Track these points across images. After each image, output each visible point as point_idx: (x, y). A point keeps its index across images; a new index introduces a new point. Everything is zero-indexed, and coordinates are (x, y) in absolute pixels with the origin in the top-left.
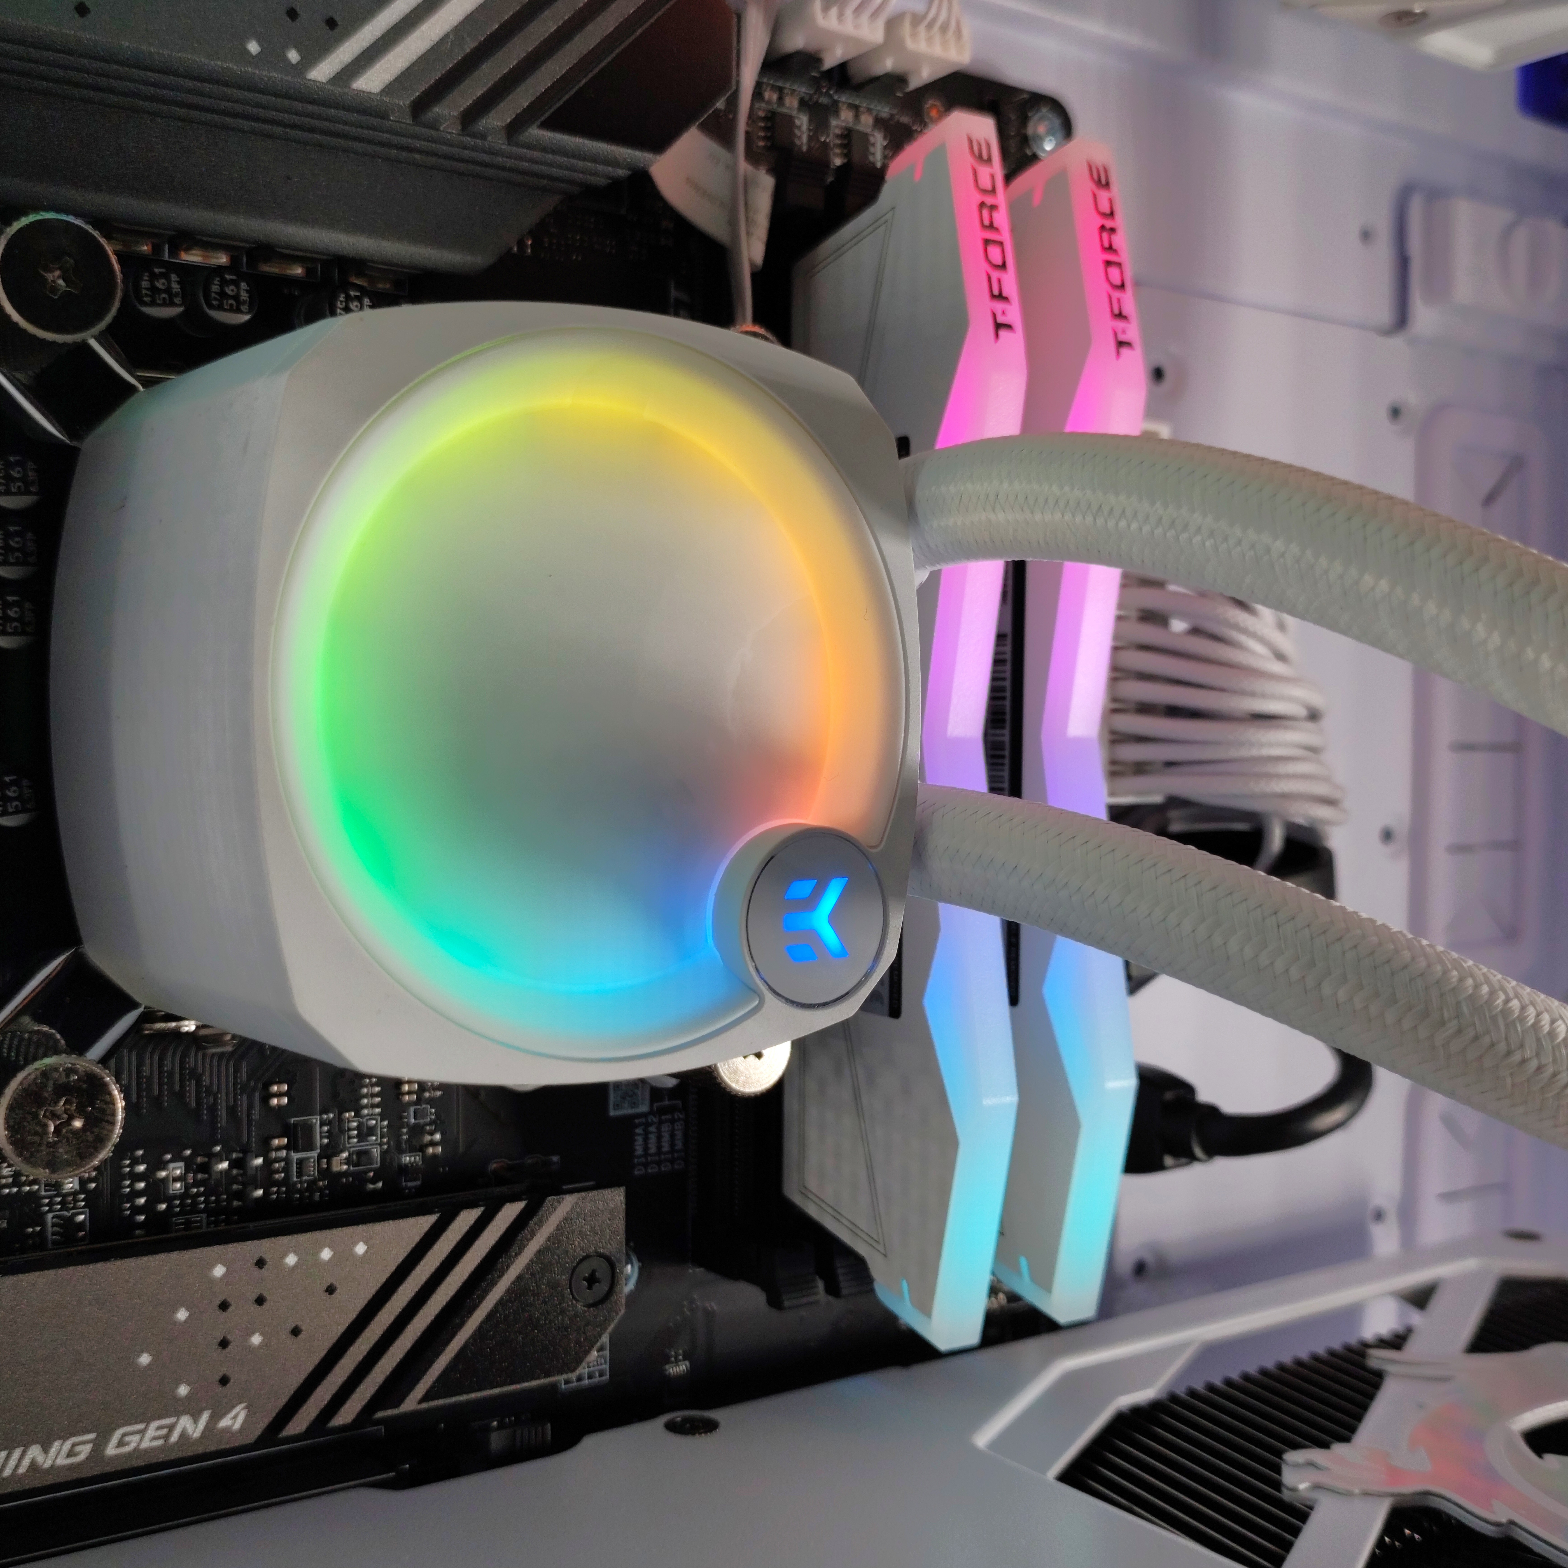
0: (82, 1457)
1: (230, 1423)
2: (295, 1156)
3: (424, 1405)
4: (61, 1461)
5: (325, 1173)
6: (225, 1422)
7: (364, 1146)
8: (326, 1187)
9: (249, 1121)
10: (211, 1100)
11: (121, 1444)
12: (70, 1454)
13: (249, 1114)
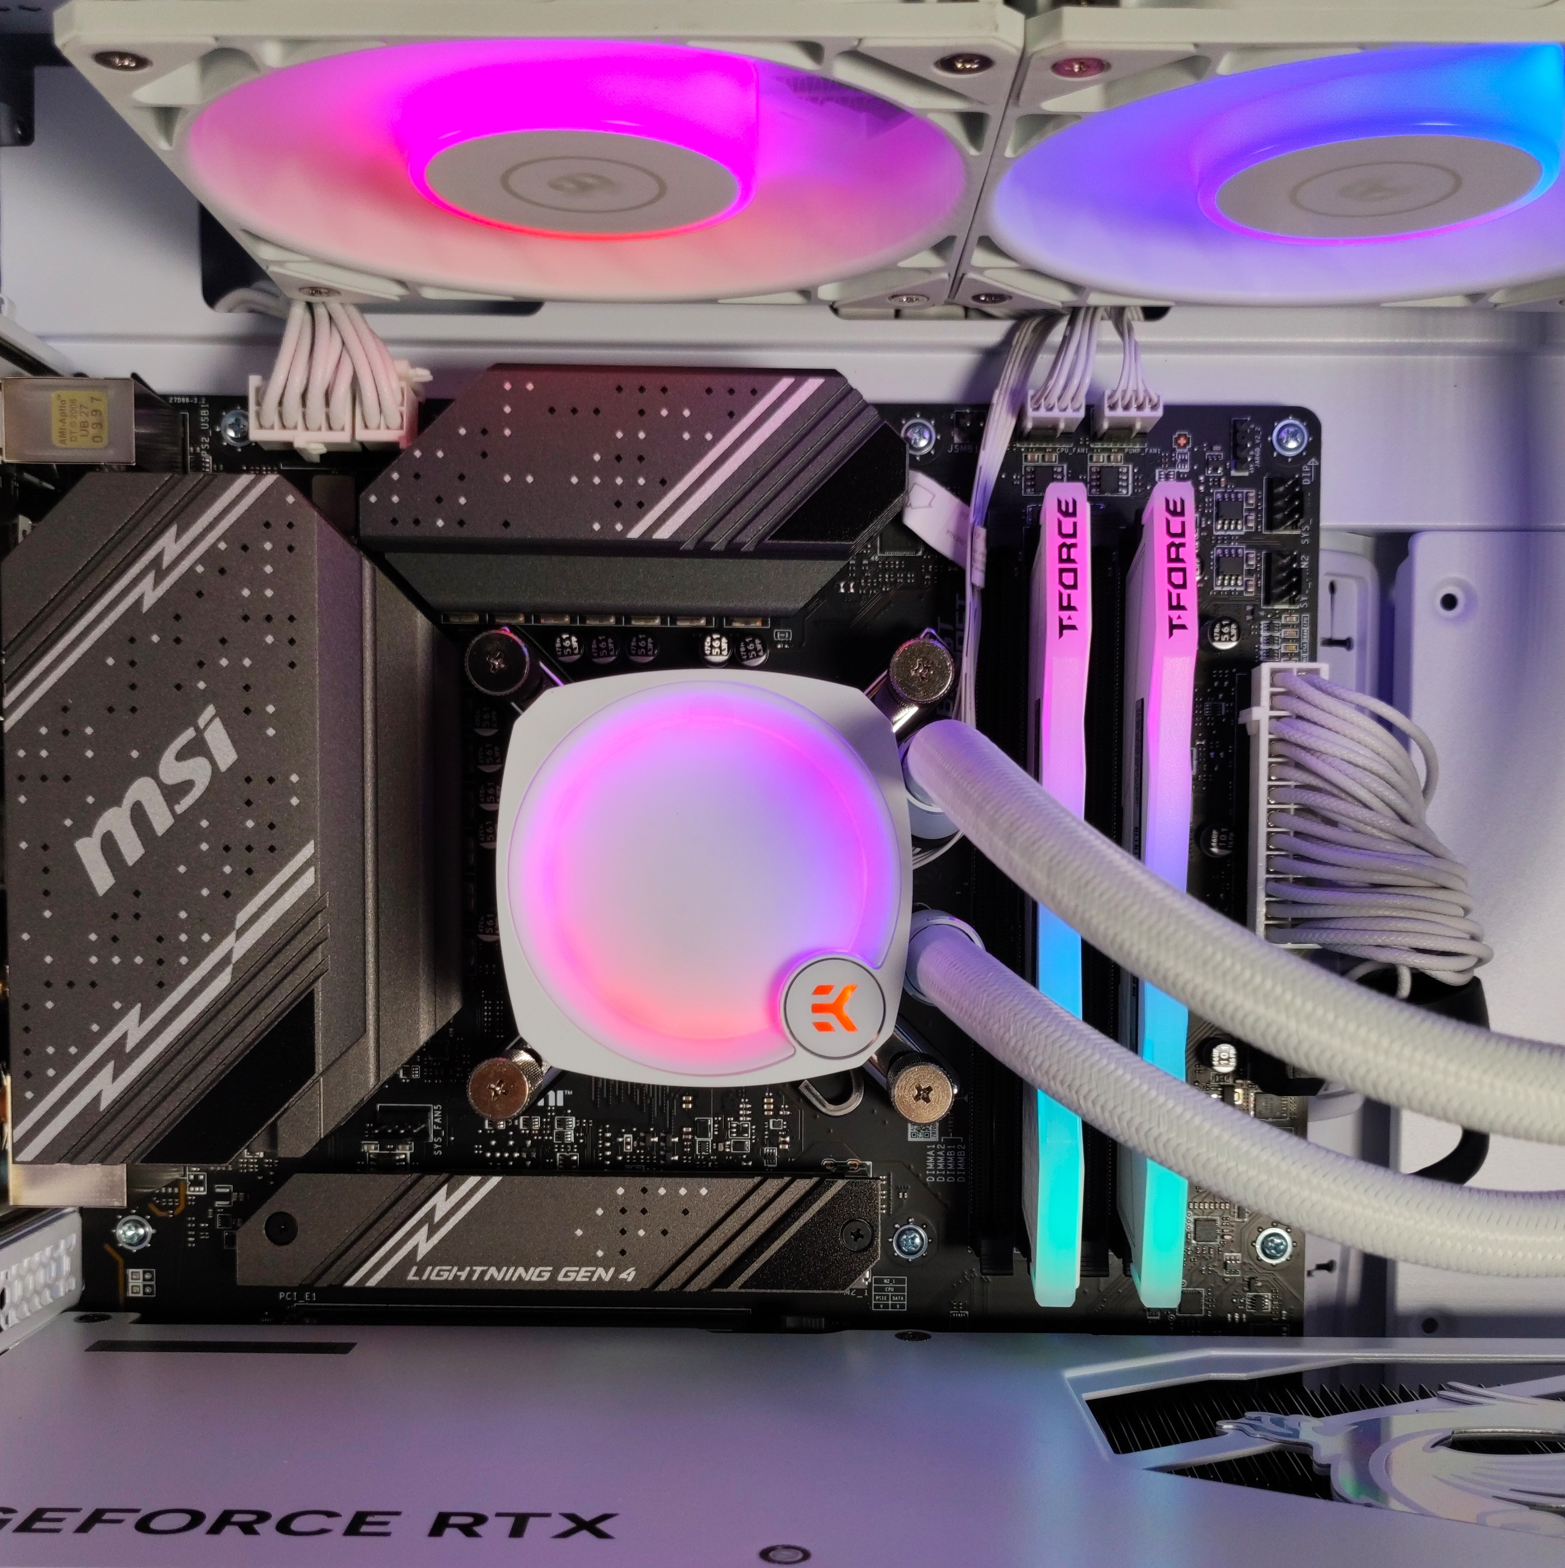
0: (545, 1279)
1: (626, 1277)
2: (698, 1140)
3: (743, 1291)
4: (534, 1278)
5: (715, 1151)
6: (623, 1276)
7: (740, 1139)
8: (716, 1160)
9: (671, 1116)
10: (649, 1101)
11: (566, 1276)
12: (539, 1275)
13: (671, 1113)
